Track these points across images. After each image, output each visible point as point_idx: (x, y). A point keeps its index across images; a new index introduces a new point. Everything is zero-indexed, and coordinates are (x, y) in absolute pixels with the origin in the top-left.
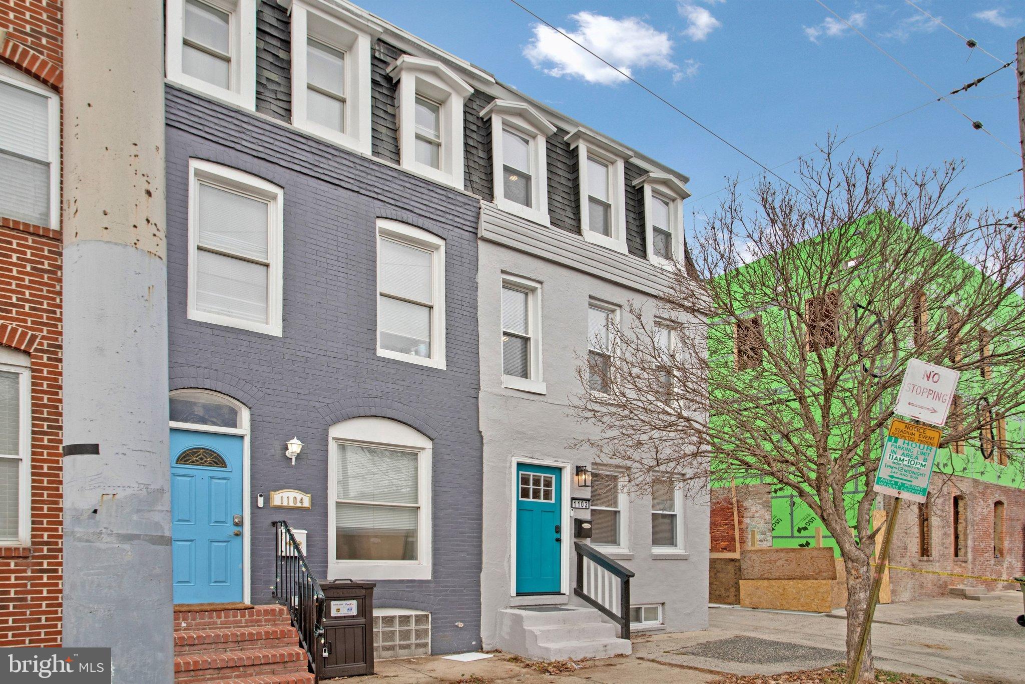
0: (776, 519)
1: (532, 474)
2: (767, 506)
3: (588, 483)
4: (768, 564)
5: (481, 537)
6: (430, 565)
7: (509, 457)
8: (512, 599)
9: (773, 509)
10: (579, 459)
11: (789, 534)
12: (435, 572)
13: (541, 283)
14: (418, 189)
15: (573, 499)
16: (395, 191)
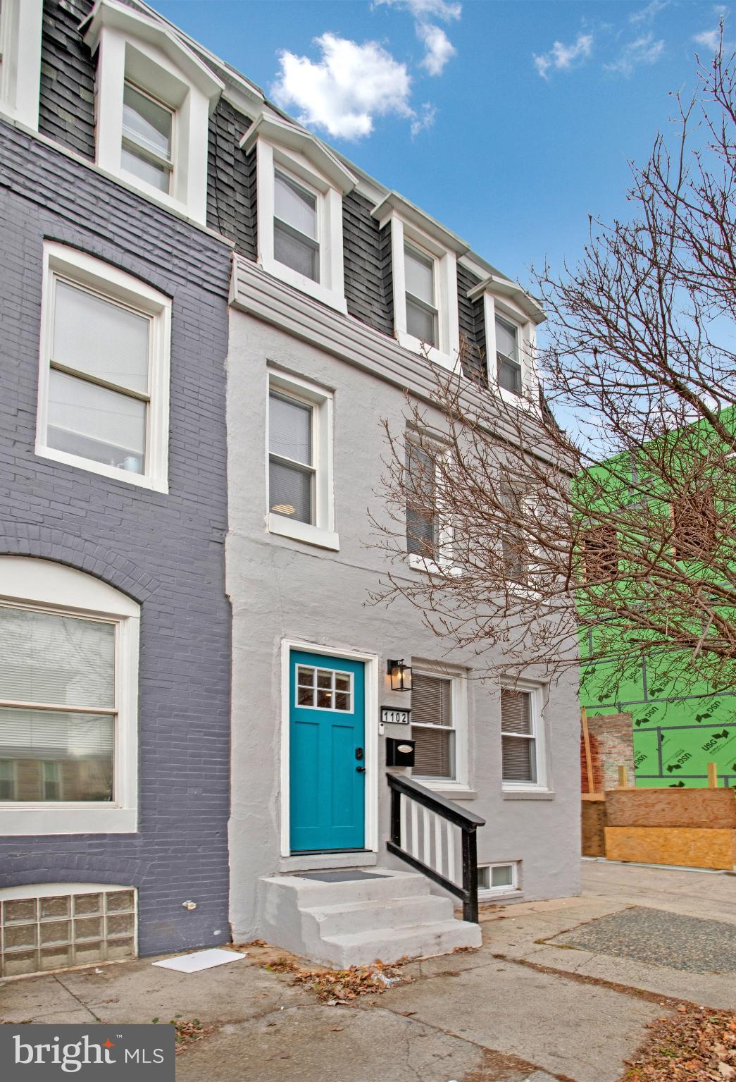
0: (639, 755)
1: (316, 670)
2: (627, 739)
3: (408, 684)
4: (643, 808)
5: (228, 763)
6: (136, 809)
7: (277, 640)
8: (283, 862)
9: (635, 744)
10: (392, 650)
11: (657, 774)
12: (143, 821)
13: (332, 391)
14: (123, 207)
15: (383, 708)
16: (79, 201)
